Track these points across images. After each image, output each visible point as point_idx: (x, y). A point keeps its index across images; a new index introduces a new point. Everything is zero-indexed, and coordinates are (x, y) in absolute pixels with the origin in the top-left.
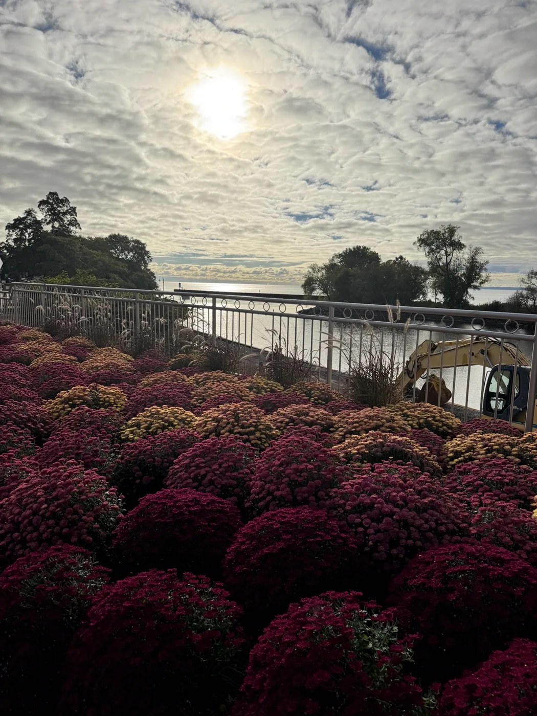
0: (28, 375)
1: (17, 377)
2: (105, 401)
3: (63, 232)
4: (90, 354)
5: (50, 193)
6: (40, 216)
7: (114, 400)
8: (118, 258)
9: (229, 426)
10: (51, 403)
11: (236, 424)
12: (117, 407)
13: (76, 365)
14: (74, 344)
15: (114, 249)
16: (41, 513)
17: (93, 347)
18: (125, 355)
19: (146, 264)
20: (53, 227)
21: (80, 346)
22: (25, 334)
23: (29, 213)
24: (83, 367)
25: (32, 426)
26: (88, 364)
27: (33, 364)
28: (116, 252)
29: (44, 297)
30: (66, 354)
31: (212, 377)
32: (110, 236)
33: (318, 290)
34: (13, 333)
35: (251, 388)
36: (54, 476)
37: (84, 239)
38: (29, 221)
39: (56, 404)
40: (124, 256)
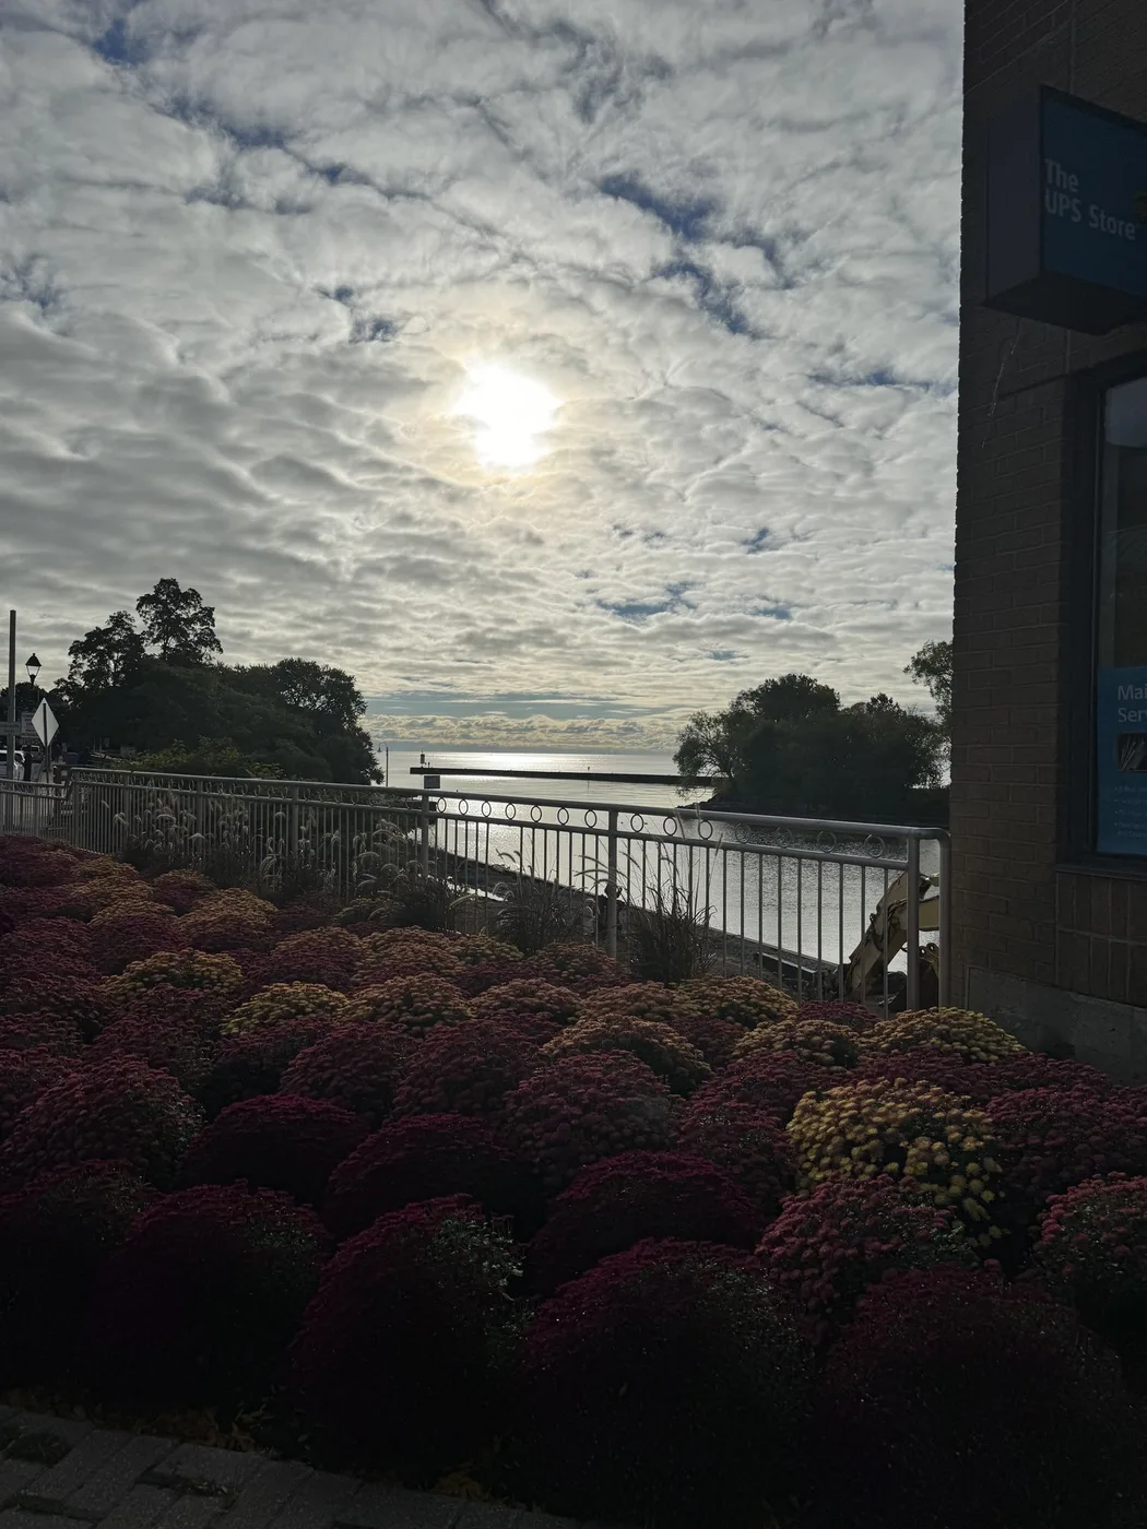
0: (85, 939)
1: (65, 940)
2: (203, 977)
3: (186, 657)
4: (200, 902)
5: (162, 581)
6: (139, 625)
7: (219, 976)
8: (296, 709)
9: (394, 1011)
10: (115, 979)
11: (405, 1008)
12: (222, 987)
13: (171, 920)
14: (175, 883)
15: (289, 689)
16: (77, 1121)
17: (211, 889)
18: (260, 902)
19: (353, 719)
20: (164, 647)
21: (186, 887)
22: (89, 866)
23: (119, 621)
24: (179, 923)
25: (81, 1015)
26: (193, 917)
27: (96, 919)
28: (292, 694)
29: (128, 797)
30: (155, 901)
31: (401, 938)
32: (282, 664)
33: (708, 766)
34: (67, 864)
35: (460, 956)
36: (102, 1074)
37: (227, 671)
38: (117, 637)
39: (123, 982)
40: (308, 703)
